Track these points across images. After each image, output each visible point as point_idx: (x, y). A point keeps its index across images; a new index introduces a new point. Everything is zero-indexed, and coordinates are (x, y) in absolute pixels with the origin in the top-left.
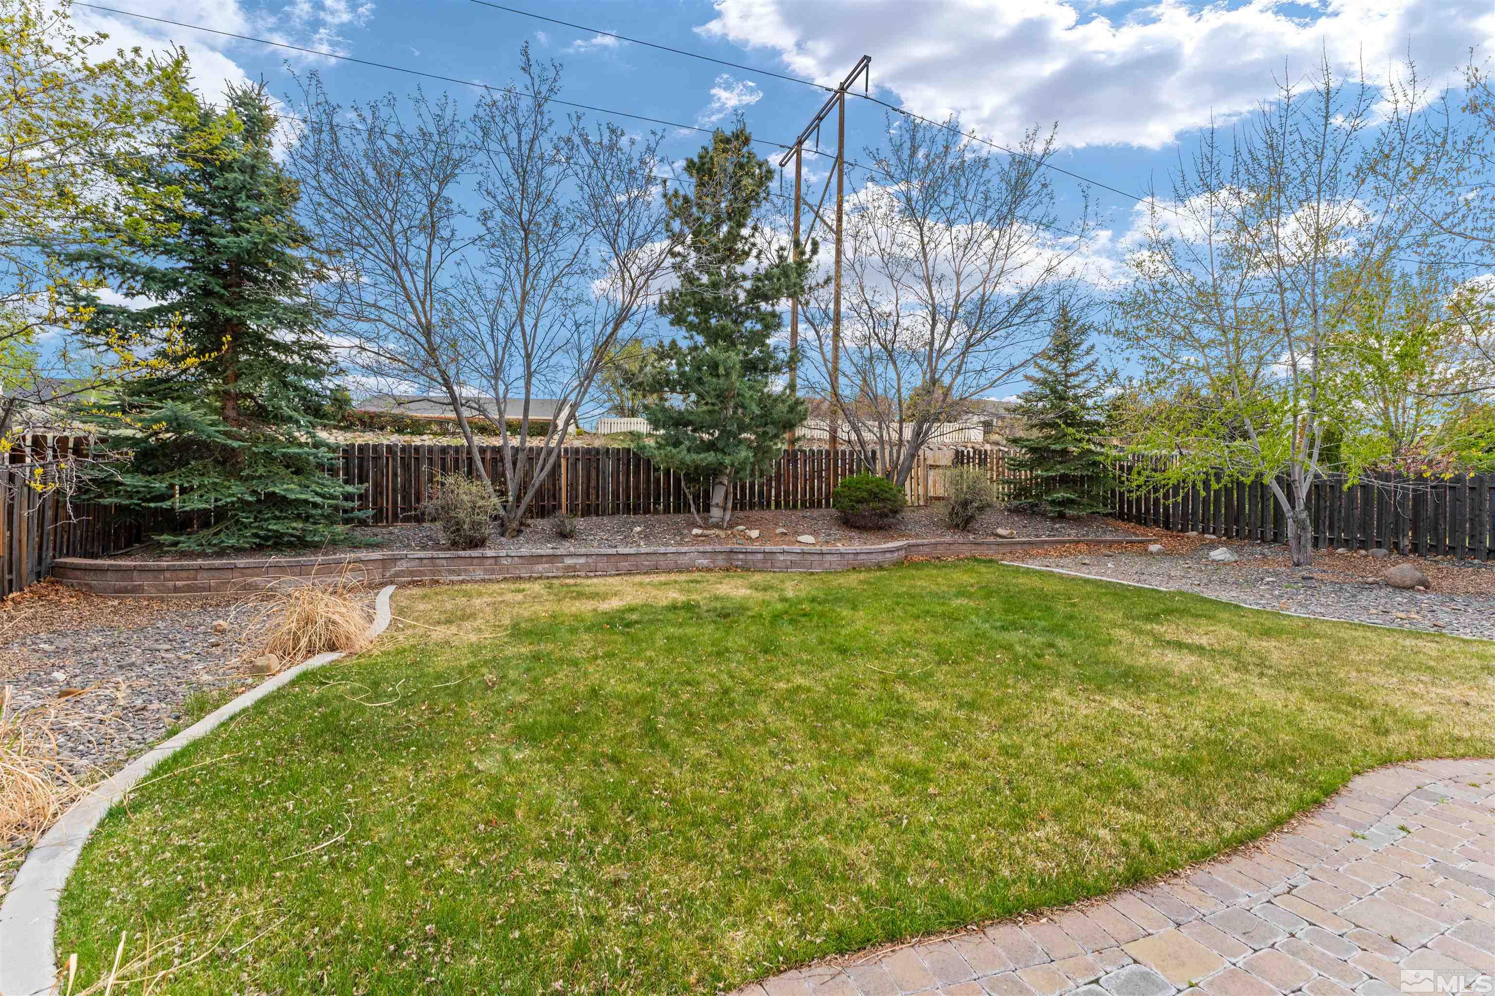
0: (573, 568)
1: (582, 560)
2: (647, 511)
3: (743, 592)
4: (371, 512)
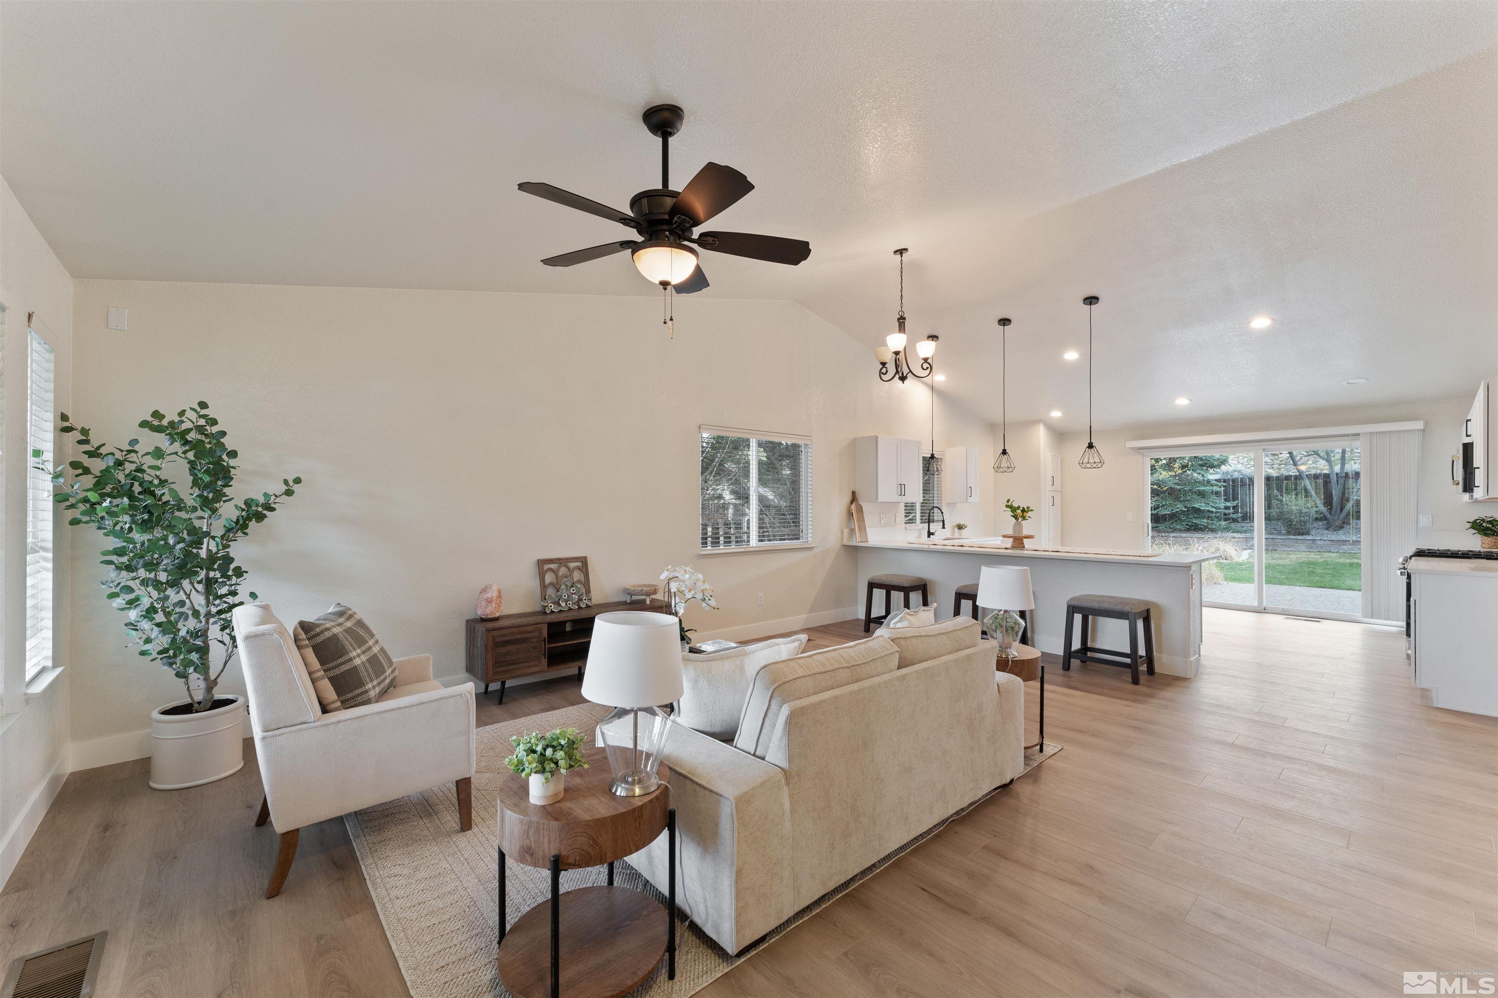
4: (1240, 515)
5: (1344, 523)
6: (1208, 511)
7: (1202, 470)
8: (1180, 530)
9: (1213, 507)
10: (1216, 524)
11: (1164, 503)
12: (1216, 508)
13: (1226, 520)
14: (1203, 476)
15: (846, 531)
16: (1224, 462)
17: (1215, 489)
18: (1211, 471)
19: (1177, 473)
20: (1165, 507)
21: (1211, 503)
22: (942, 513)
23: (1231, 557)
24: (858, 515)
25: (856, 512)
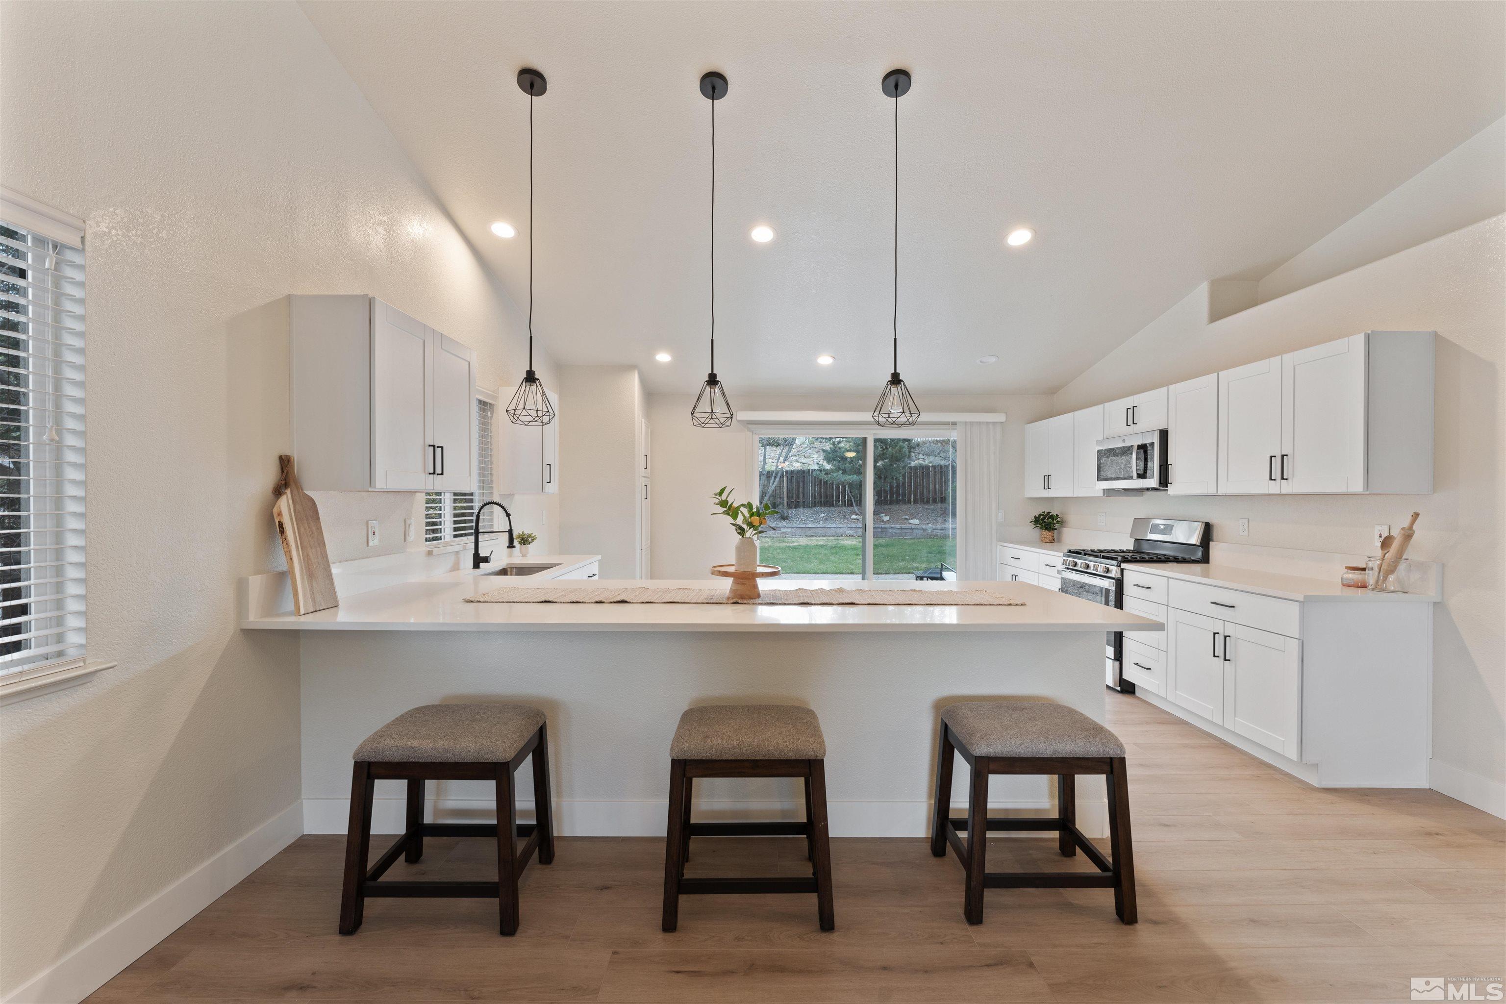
0: (785, 533)
1: (789, 530)
2: (832, 505)
3: (854, 543)
15: (256, 584)
22: (508, 515)
24: (302, 530)
25: (296, 521)
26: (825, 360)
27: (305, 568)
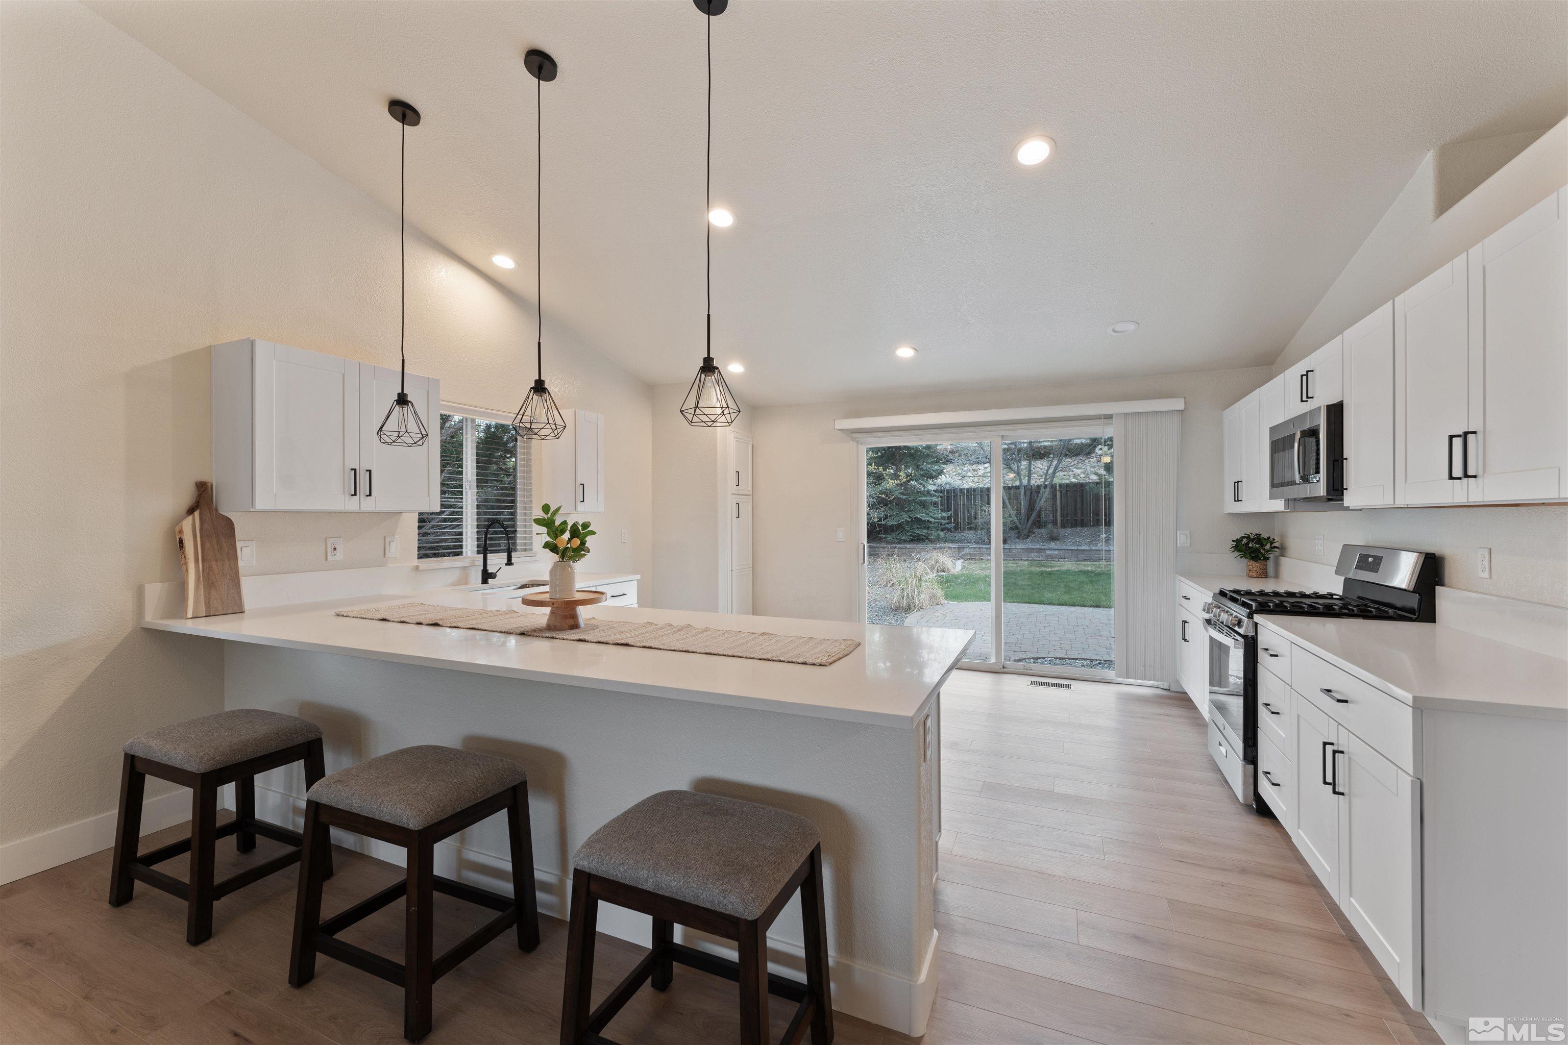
4: (953, 525)
5: (1030, 532)
6: (928, 521)
7: (923, 480)
8: (905, 541)
9: (932, 517)
10: (933, 534)
11: (891, 514)
12: (934, 518)
13: (942, 530)
14: (924, 486)
16: (941, 472)
17: (934, 499)
18: (931, 482)
19: (902, 482)
20: (893, 517)
21: (931, 514)
23: (948, 569)
24: (208, 545)
25: (201, 537)
26: (905, 352)
27: (204, 578)
